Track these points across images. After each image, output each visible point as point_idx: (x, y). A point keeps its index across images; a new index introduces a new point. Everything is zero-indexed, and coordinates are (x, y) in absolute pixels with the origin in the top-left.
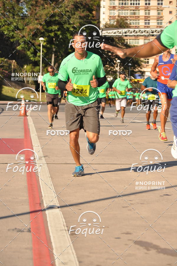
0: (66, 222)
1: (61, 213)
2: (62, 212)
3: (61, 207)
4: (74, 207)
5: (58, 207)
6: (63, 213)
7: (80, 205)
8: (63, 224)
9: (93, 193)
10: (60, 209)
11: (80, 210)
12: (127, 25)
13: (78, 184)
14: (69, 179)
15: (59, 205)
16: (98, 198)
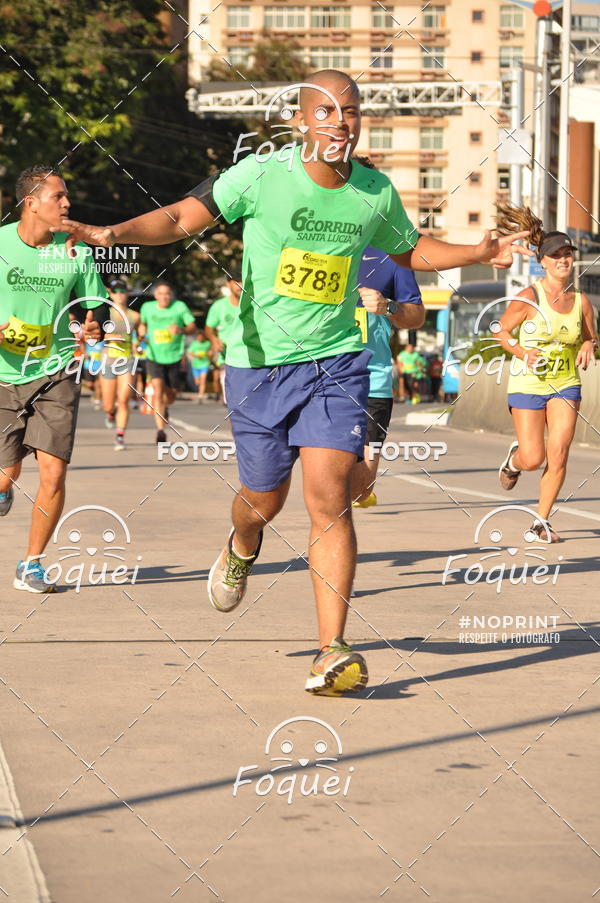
0: (49, 886)
1: (30, 846)
2: (33, 842)
3: (28, 822)
4: (85, 820)
5: (18, 824)
6: (35, 848)
7: (109, 814)
8: (36, 895)
9: (164, 762)
10: (25, 830)
11: (110, 831)
12: (297, 70)
13: (102, 727)
14: (62, 706)
15: (20, 815)
16: (182, 784)
